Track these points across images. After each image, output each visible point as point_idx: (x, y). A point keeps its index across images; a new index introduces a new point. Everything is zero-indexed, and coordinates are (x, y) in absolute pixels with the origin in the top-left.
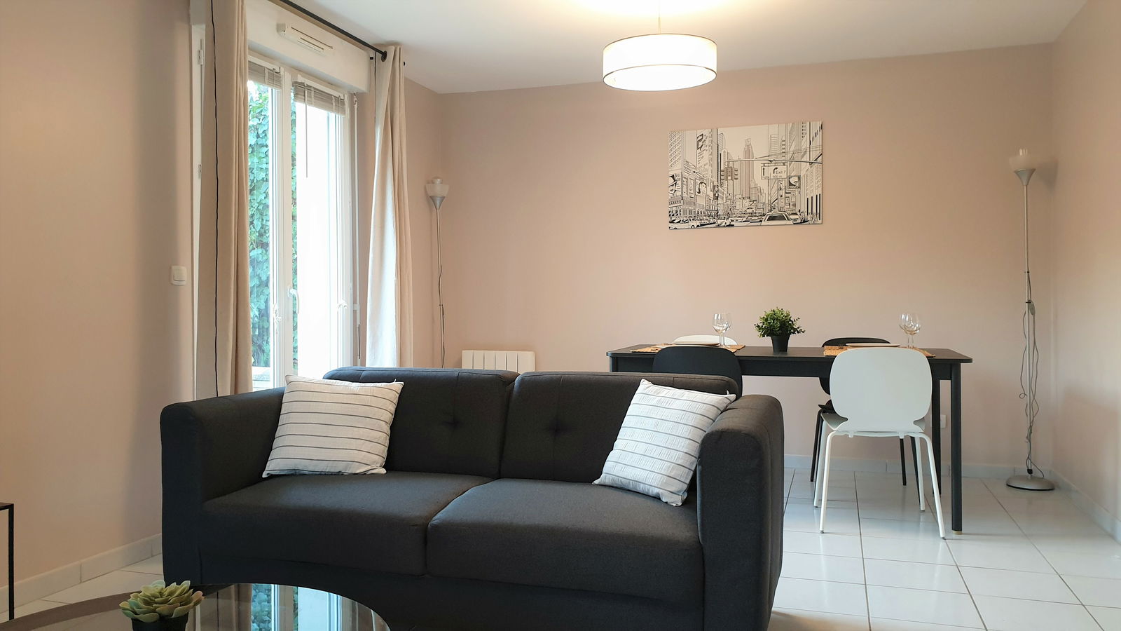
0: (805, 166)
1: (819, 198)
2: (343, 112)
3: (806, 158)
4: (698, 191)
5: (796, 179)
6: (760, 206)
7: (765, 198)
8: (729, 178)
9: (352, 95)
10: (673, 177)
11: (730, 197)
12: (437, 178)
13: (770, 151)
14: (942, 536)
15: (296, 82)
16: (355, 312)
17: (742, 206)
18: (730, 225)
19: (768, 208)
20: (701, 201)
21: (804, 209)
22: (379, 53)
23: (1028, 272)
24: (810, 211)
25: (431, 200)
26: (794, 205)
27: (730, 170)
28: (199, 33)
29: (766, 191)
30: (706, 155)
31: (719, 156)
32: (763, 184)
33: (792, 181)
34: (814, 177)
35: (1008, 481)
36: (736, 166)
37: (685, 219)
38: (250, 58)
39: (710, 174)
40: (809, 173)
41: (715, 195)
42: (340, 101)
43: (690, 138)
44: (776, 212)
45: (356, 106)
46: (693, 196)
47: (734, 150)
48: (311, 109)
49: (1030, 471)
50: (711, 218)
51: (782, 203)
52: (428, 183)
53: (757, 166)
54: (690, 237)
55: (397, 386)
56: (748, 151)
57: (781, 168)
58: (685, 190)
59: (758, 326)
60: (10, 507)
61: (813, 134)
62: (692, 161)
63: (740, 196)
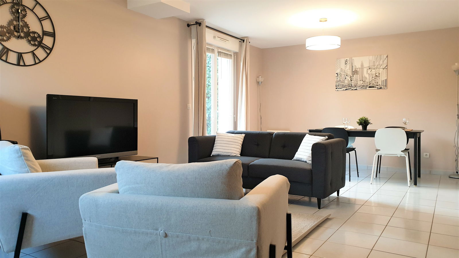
0: (381, 70)
1: (386, 80)
2: (232, 59)
3: (382, 67)
4: (345, 78)
5: (378, 74)
6: (366, 83)
7: (367, 81)
8: (356, 74)
9: (234, 53)
10: (337, 74)
11: (356, 80)
12: (260, 76)
13: (369, 65)
14: (409, 186)
15: (218, 52)
16: (234, 117)
17: (360, 83)
18: (356, 89)
19: (369, 84)
20: (346, 82)
21: (381, 84)
22: (242, 40)
23: (458, 105)
24: (383, 85)
25: (258, 82)
26: (378, 83)
27: (356, 71)
28: (194, 41)
29: (368, 78)
30: (348, 66)
31: (352, 66)
32: (367, 76)
33: (377, 75)
34: (384, 73)
35: (449, 176)
36: (358, 70)
37: (341, 87)
38: (207, 47)
39: (350, 73)
40: (383, 72)
41: (351, 79)
42: (231, 55)
43: (343, 61)
44: (371, 85)
45: (235, 56)
46: (344, 80)
47: (357, 64)
48: (223, 58)
49: (457, 172)
50: (350, 87)
51: (373, 82)
52: (257, 78)
53: (365, 70)
54: (342, 93)
55: (244, 135)
56: (362, 65)
57: (373, 70)
58: (341, 78)
59: (357, 122)
60: (158, 158)
61: (384, 59)
62: (343, 68)
63: (359, 80)
